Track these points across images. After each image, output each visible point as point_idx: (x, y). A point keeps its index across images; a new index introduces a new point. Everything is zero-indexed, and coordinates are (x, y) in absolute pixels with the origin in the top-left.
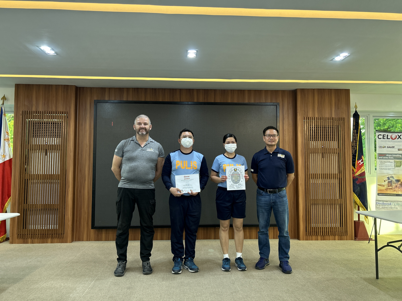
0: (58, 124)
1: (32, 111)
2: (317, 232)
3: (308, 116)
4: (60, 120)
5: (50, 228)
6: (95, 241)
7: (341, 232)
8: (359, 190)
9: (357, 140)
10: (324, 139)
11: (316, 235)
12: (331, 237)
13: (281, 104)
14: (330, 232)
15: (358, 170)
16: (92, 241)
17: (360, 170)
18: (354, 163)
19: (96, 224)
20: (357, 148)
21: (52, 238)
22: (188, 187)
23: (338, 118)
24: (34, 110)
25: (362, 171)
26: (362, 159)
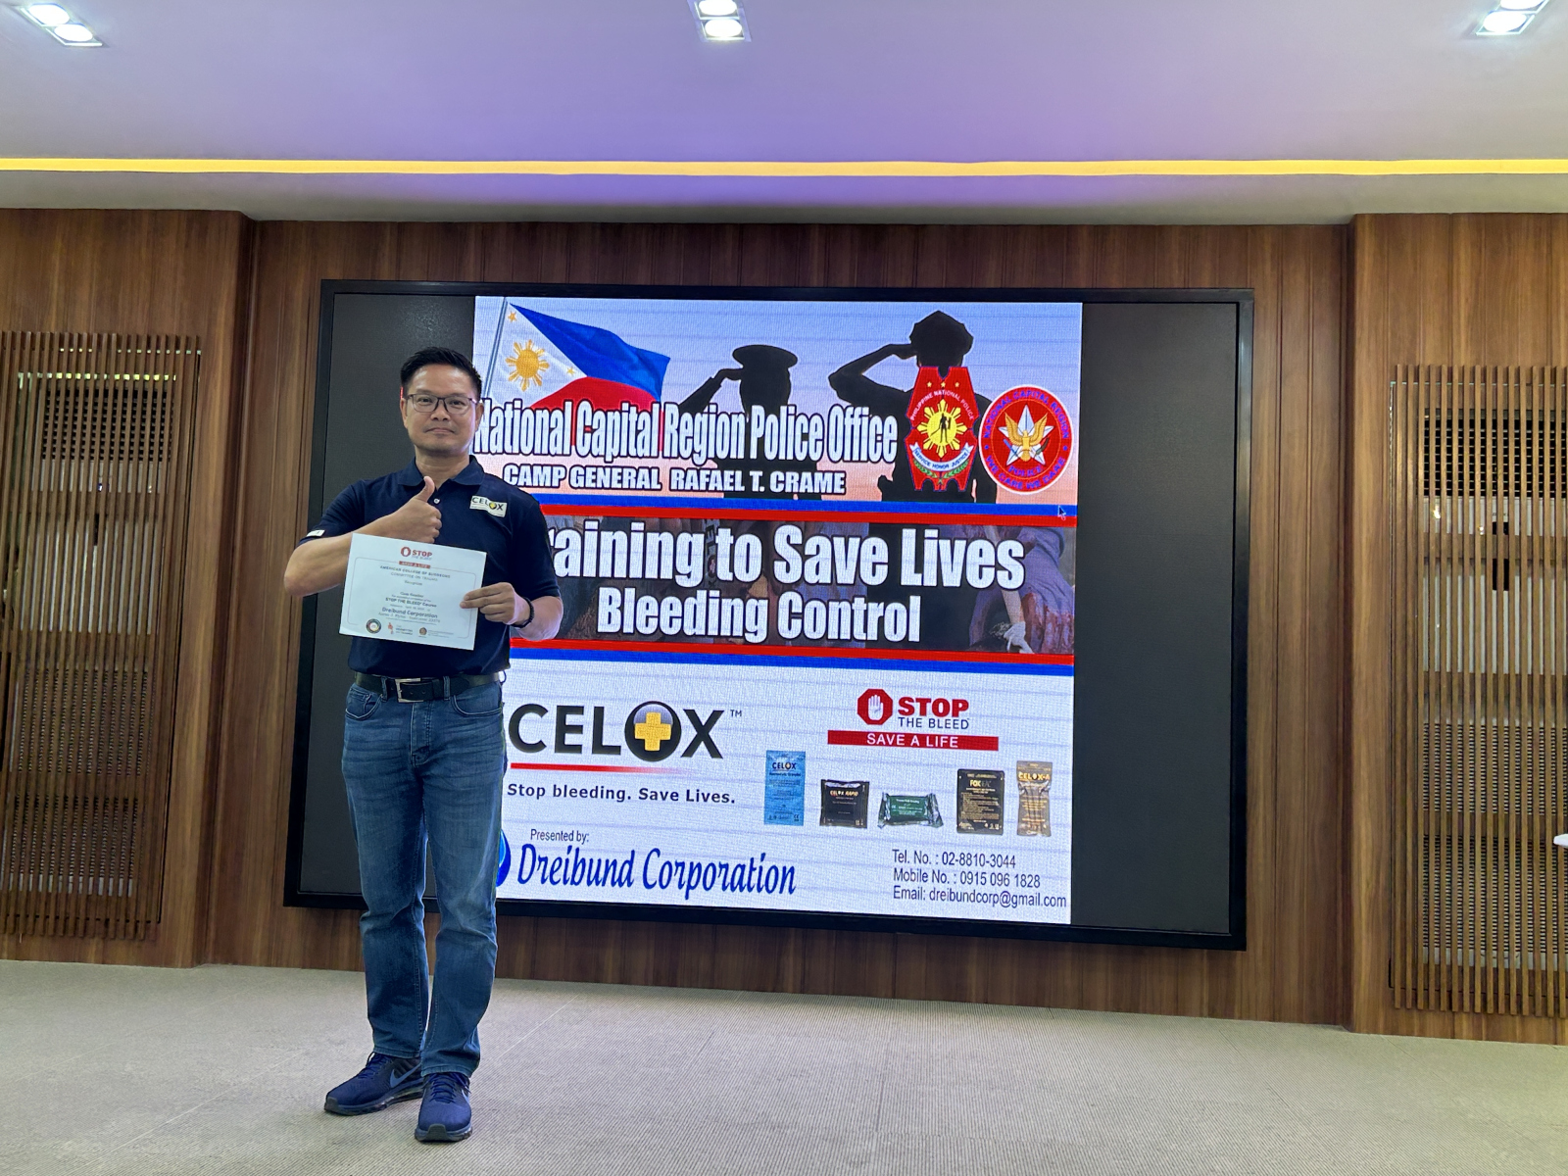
0: (155, 394)
3: (1412, 362)
4: (166, 377)
5: (100, 893)
11: (1444, 1007)
12: (1531, 1024)
14: (1526, 998)
19: (309, 882)
24: (53, 330)
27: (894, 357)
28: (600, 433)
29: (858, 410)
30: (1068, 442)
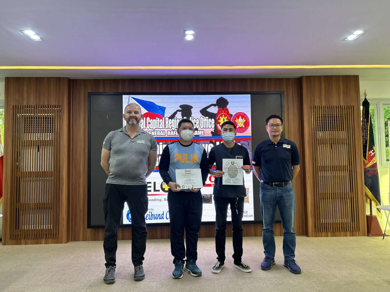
0: (51, 118)
1: (23, 106)
2: (327, 228)
3: (314, 105)
4: (53, 114)
5: (44, 228)
6: (92, 241)
7: (353, 227)
8: (371, 182)
9: (368, 130)
10: (333, 129)
11: (326, 231)
12: (342, 233)
13: (285, 93)
14: (341, 228)
15: (369, 162)
16: (88, 241)
17: (372, 161)
18: (365, 154)
19: (92, 224)
20: (367, 138)
21: (46, 239)
22: (190, 182)
23: (347, 106)
24: (25, 104)
25: (374, 162)
26: (374, 150)
27: (213, 106)
28: (152, 123)
29: (206, 117)
30: (249, 123)
